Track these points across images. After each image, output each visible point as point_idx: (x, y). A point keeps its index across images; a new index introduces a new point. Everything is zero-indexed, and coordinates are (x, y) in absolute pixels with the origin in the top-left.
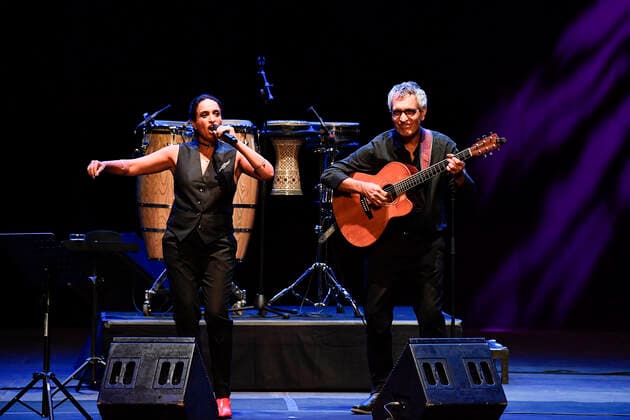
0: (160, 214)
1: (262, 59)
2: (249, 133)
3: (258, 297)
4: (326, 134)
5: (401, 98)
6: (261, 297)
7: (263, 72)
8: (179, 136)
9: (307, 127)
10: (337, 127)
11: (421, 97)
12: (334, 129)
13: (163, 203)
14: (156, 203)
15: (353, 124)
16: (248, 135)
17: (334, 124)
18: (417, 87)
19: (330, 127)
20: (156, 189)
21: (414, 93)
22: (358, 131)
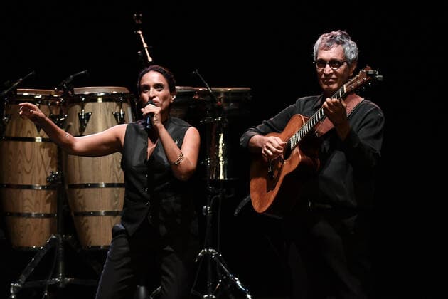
0: (25, 197)
1: (138, 18)
2: (125, 101)
3: (139, 289)
4: (213, 101)
5: (327, 48)
6: (142, 289)
7: (140, 32)
8: (46, 107)
9: (192, 94)
10: (226, 93)
11: (350, 49)
12: (222, 96)
13: (29, 184)
14: (20, 183)
15: (245, 89)
16: (124, 105)
17: (222, 89)
18: (347, 38)
19: (218, 93)
20: (20, 168)
21: (343, 43)
22: (250, 97)
